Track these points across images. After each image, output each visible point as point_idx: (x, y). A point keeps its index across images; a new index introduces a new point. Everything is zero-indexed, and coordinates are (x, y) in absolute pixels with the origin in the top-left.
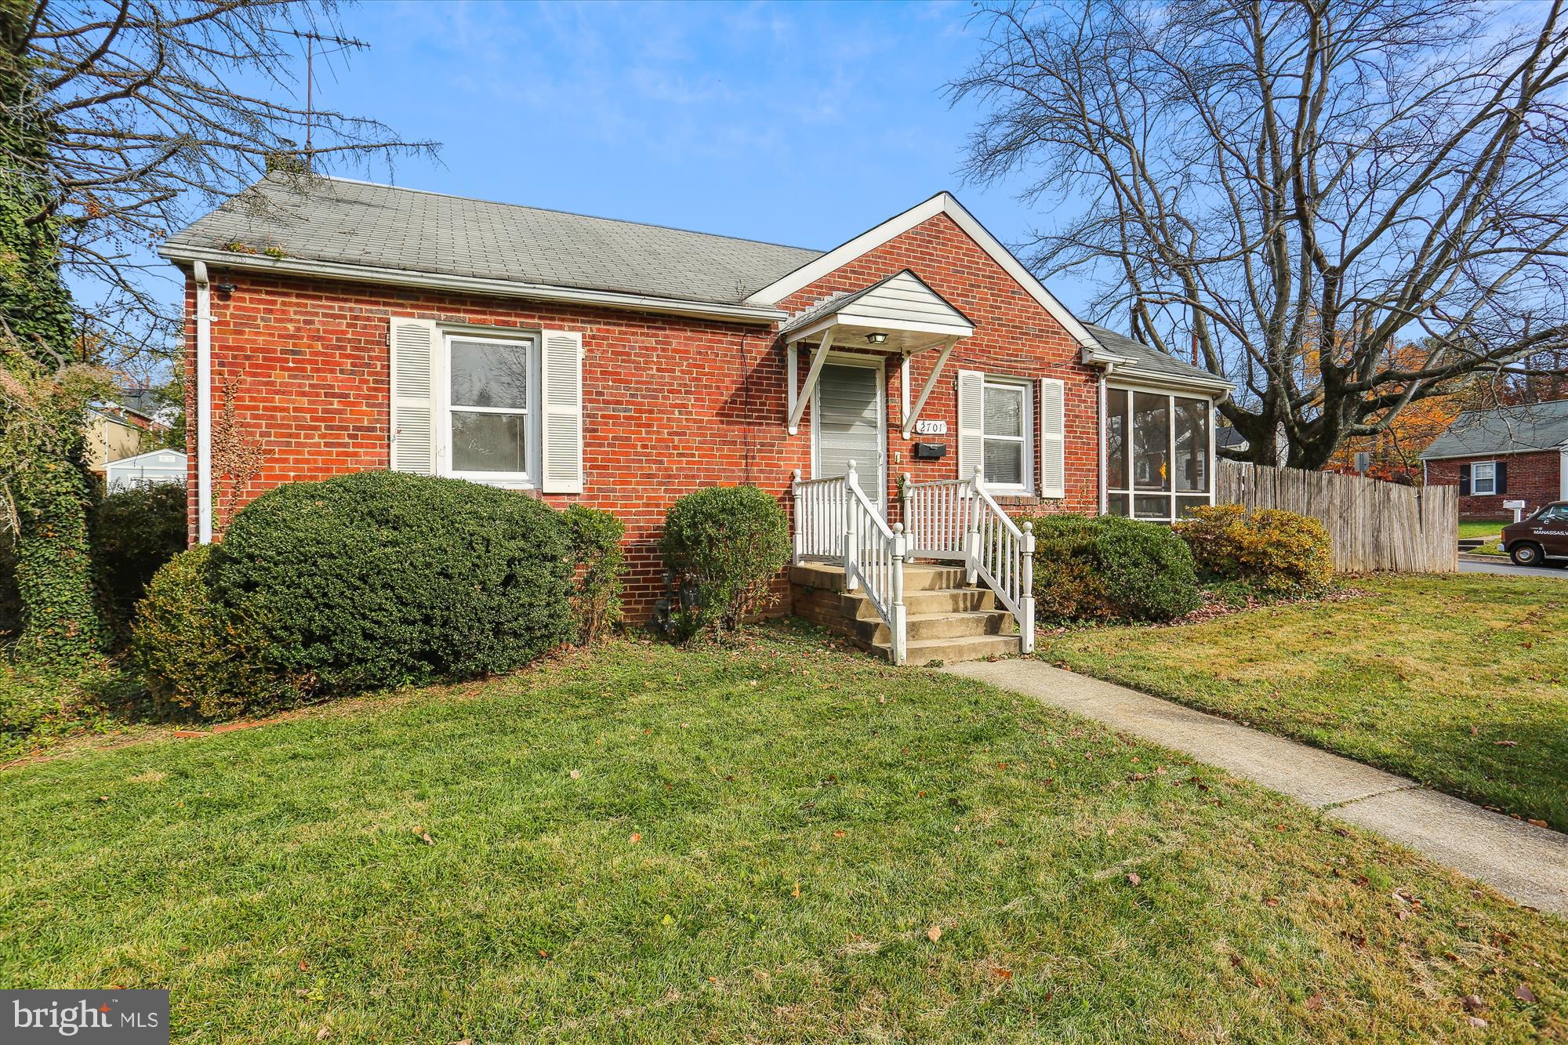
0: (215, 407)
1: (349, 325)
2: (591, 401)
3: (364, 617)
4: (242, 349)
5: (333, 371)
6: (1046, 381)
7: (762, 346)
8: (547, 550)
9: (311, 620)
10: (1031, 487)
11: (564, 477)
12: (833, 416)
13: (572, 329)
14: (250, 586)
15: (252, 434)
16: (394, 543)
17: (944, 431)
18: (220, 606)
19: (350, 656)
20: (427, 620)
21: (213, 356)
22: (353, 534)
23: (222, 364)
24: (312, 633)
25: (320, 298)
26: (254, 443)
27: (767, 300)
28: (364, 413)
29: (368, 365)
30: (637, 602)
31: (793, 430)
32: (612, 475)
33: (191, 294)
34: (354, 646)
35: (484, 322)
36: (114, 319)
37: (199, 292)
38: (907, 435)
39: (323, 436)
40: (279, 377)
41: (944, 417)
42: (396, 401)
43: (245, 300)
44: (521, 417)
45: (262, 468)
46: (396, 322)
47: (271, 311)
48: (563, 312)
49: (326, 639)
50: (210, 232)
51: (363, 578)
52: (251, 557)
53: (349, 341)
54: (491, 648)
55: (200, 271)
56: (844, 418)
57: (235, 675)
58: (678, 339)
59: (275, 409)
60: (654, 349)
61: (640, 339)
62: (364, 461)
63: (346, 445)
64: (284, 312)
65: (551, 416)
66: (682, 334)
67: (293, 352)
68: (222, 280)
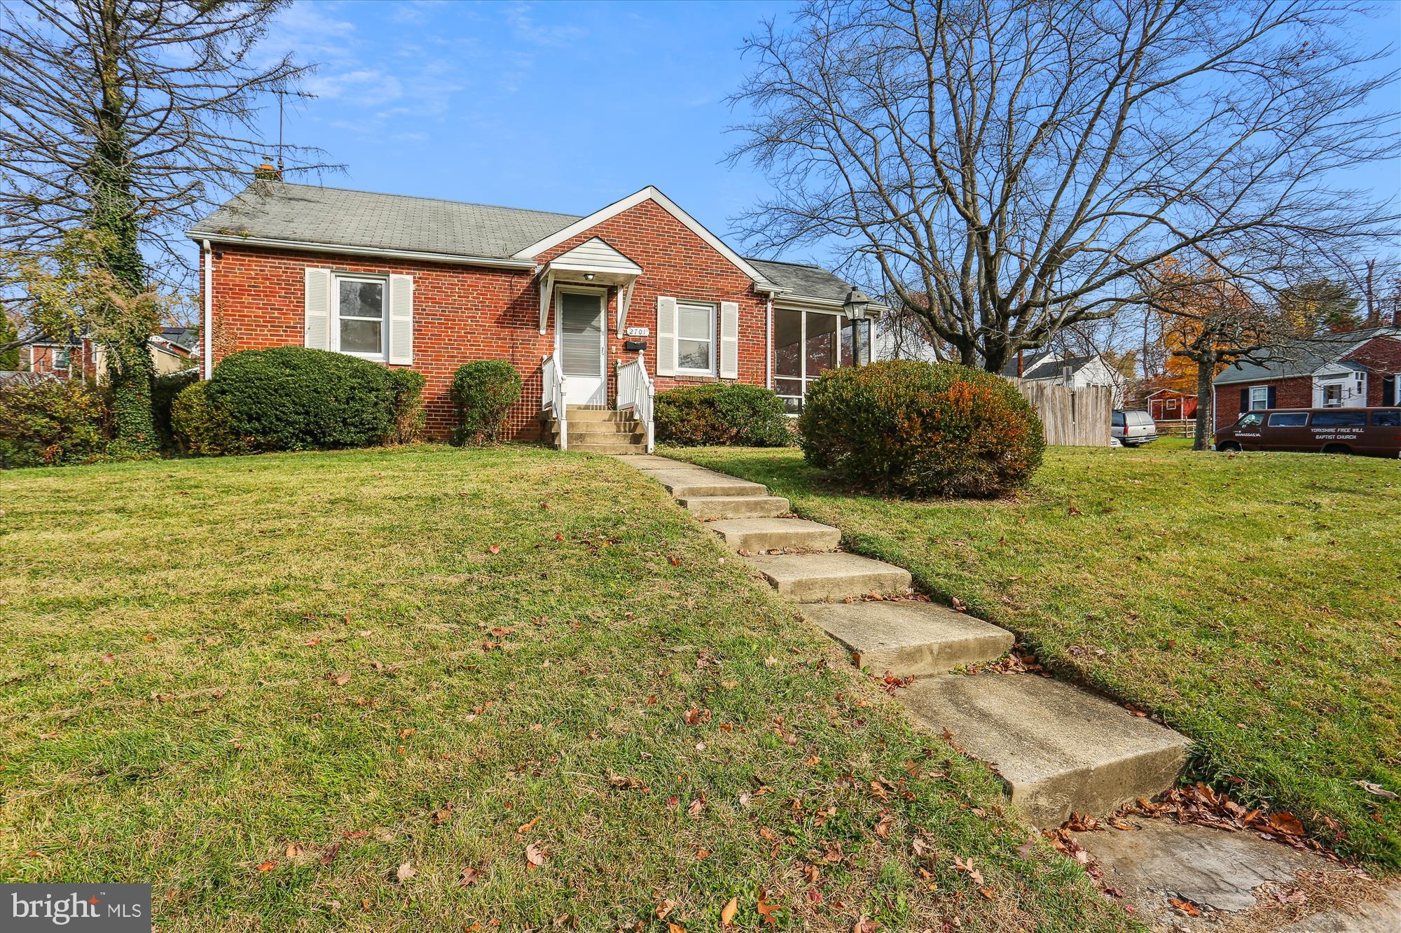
0: (214, 314)
1: (284, 272)
2: (418, 314)
3: (277, 410)
4: (228, 285)
5: (275, 296)
6: (724, 304)
7: (525, 282)
8: (374, 385)
9: (251, 409)
10: (715, 372)
11: (402, 355)
12: (570, 324)
13: (408, 274)
14: (223, 392)
15: (233, 329)
16: (292, 375)
17: (647, 333)
18: (210, 402)
19: (270, 428)
20: (307, 413)
21: (213, 288)
22: (272, 371)
23: (217, 293)
24: (251, 415)
25: (268, 258)
26: (233, 333)
27: (527, 256)
28: (291, 319)
29: (293, 293)
30: (444, 428)
31: (543, 332)
32: (431, 356)
33: (202, 257)
34: (271, 423)
35: (357, 270)
36: (164, 270)
37: (206, 255)
38: (620, 336)
39: (269, 331)
40: (246, 299)
41: (648, 326)
42: (308, 313)
43: (229, 259)
44: (380, 322)
45: (237, 347)
46: (308, 270)
47: (243, 265)
48: (403, 264)
49: (258, 420)
50: (211, 224)
51: (276, 391)
52: (225, 379)
53: (284, 280)
54: (341, 431)
55: (207, 244)
56: (579, 326)
57: (216, 435)
58: (471, 278)
59: (245, 316)
60: (457, 285)
61: (448, 279)
62: (292, 342)
63: (282, 336)
64: (249, 265)
65: (395, 322)
66: (474, 276)
67: (254, 287)
68: (218, 249)
